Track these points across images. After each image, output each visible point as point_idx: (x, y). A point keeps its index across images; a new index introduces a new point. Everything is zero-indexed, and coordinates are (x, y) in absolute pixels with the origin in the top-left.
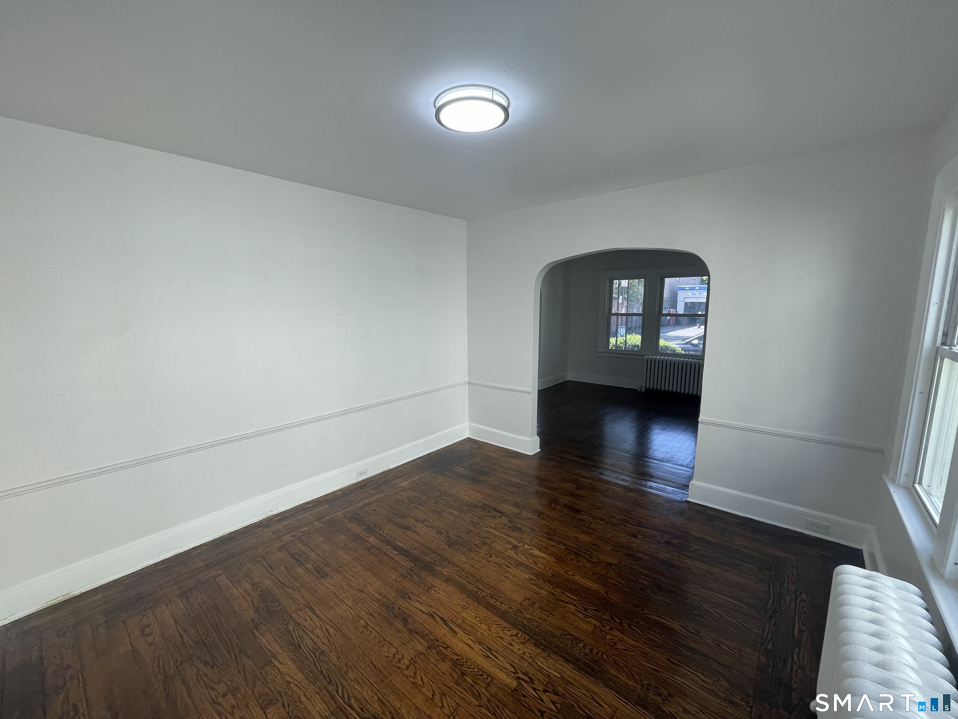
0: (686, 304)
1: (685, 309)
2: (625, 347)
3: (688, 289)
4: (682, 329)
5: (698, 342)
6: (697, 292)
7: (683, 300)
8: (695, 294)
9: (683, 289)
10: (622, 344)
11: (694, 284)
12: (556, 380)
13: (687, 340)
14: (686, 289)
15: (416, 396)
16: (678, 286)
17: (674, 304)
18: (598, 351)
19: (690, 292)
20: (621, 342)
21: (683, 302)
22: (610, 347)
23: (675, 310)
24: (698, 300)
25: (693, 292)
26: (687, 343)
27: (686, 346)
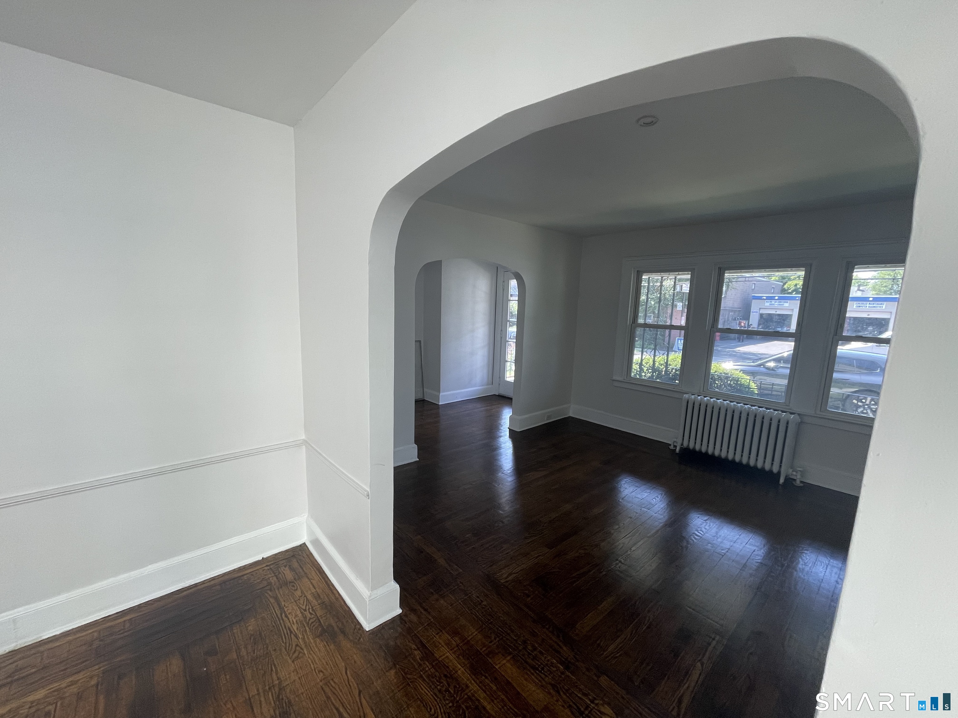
0: (761, 315)
1: (759, 321)
2: (666, 371)
3: (765, 298)
4: (754, 344)
5: (775, 364)
6: (776, 302)
7: (758, 311)
8: (773, 304)
9: (760, 298)
10: (663, 366)
11: (773, 293)
12: (549, 417)
13: (760, 362)
14: (763, 298)
15: (112, 484)
16: (753, 295)
17: (746, 314)
18: (614, 378)
19: (767, 302)
20: (662, 362)
21: (758, 313)
22: (633, 374)
23: (747, 322)
24: (776, 312)
25: (771, 302)
26: (759, 365)
27: (757, 368)
